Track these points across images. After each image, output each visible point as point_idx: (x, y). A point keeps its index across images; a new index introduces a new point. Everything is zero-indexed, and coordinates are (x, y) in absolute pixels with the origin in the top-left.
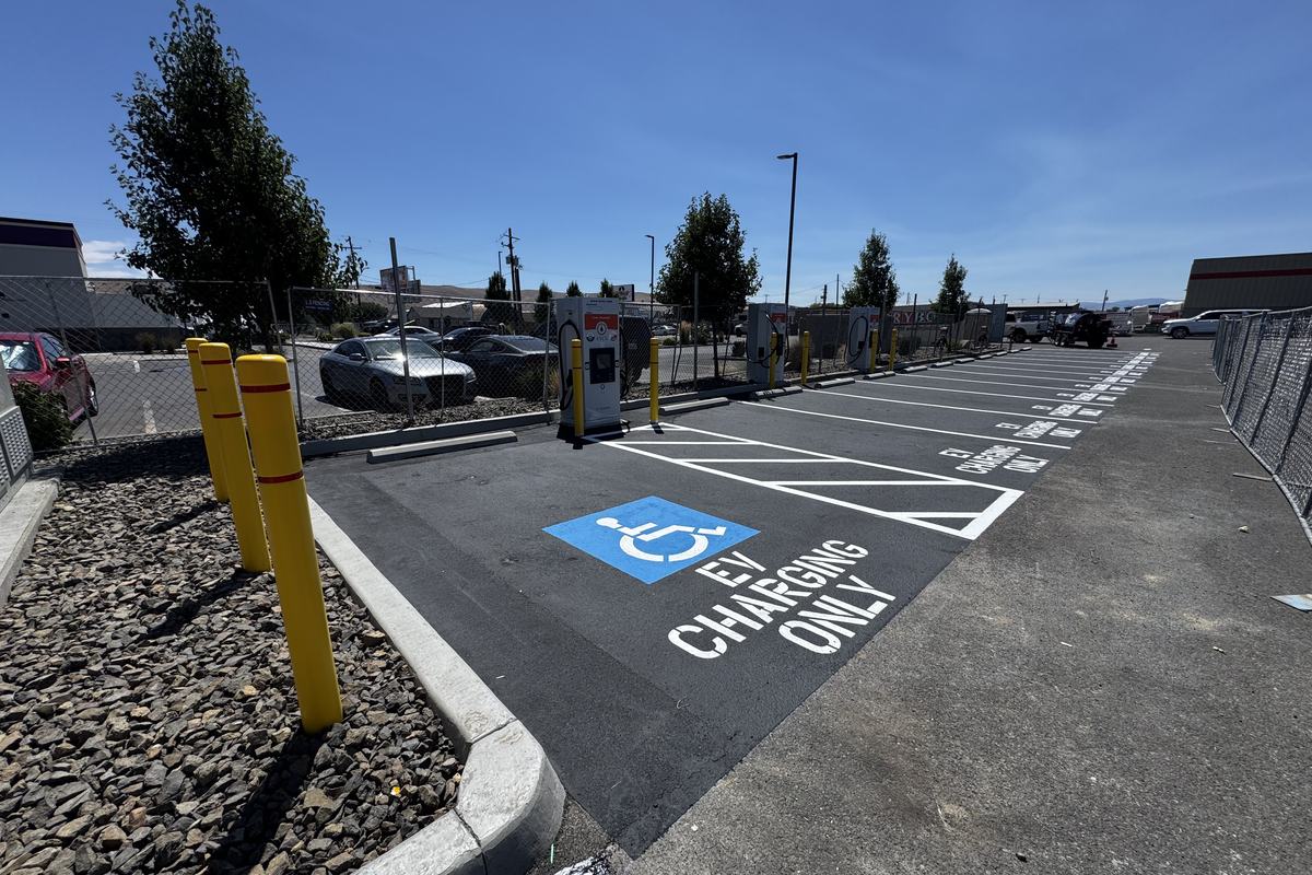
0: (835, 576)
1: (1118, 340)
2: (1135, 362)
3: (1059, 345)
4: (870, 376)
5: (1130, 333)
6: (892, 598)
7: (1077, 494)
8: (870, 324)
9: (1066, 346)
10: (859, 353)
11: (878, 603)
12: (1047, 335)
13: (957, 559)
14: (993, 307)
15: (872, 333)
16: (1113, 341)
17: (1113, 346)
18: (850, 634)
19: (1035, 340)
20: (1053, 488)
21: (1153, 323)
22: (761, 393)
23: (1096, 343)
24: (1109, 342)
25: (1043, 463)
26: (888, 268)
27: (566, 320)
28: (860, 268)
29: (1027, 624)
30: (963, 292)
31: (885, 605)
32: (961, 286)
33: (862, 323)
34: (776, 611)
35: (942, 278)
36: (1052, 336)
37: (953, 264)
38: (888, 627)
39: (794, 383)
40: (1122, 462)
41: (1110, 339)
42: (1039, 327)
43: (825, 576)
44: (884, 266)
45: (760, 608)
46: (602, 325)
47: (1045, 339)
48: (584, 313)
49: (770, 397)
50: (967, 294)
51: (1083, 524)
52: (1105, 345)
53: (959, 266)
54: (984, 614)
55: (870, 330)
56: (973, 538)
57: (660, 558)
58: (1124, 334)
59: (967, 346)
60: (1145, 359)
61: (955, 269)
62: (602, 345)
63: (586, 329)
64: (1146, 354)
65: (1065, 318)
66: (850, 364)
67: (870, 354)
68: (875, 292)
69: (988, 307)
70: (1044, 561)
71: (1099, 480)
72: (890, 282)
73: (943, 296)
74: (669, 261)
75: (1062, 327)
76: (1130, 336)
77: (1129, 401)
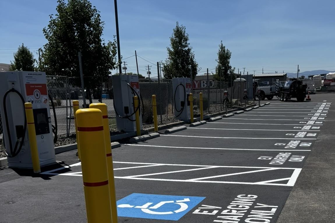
0: (251, 205)
1: (311, 96)
2: (321, 108)
3: (283, 101)
4: (194, 124)
5: (315, 92)
6: (277, 207)
7: (321, 166)
8: (186, 89)
9: (286, 101)
10: (182, 109)
11: (273, 209)
12: (276, 95)
13: (291, 192)
14: (247, 77)
15: (188, 95)
16: (309, 97)
17: (309, 100)
18: (271, 218)
19: (270, 98)
20: (312, 165)
21: (325, 85)
22: (137, 138)
23: (301, 99)
24: (307, 98)
25: (303, 157)
26: (189, 50)
27: (11, 89)
28: (172, 50)
29: (324, 205)
30: (230, 67)
31: (276, 209)
32: (229, 63)
33: (181, 88)
34: (238, 217)
35: (217, 57)
36: (278, 95)
37: (222, 48)
38: (281, 213)
39: (152, 131)
40: (333, 153)
41: (307, 96)
42: (271, 89)
43: (247, 205)
44: (186, 49)
45: (232, 218)
46: (37, 92)
47: (275, 97)
48: (25, 83)
49: (143, 140)
50: (232, 68)
51: (328, 176)
52: (305, 100)
53: (226, 49)
54: (310, 205)
55: (187, 93)
56: (293, 186)
57: (171, 213)
58: (312, 93)
59: (236, 103)
60: (325, 107)
61: (224, 51)
62: (39, 106)
63: (28, 95)
64: (325, 104)
65: (284, 83)
66: (177, 117)
67: (189, 110)
68: (183, 67)
69: (244, 77)
70: (321, 188)
71: (326, 161)
72: (192, 60)
73: (219, 69)
74: (47, 42)
75: (282, 89)
76: (315, 94)
77: (325, 128)
